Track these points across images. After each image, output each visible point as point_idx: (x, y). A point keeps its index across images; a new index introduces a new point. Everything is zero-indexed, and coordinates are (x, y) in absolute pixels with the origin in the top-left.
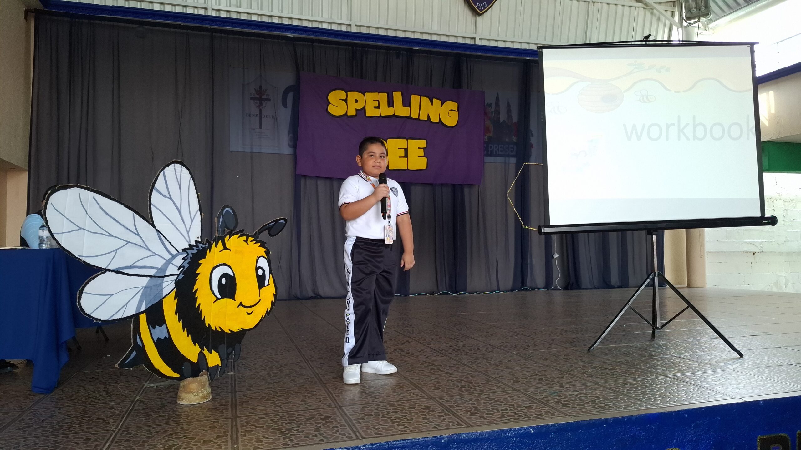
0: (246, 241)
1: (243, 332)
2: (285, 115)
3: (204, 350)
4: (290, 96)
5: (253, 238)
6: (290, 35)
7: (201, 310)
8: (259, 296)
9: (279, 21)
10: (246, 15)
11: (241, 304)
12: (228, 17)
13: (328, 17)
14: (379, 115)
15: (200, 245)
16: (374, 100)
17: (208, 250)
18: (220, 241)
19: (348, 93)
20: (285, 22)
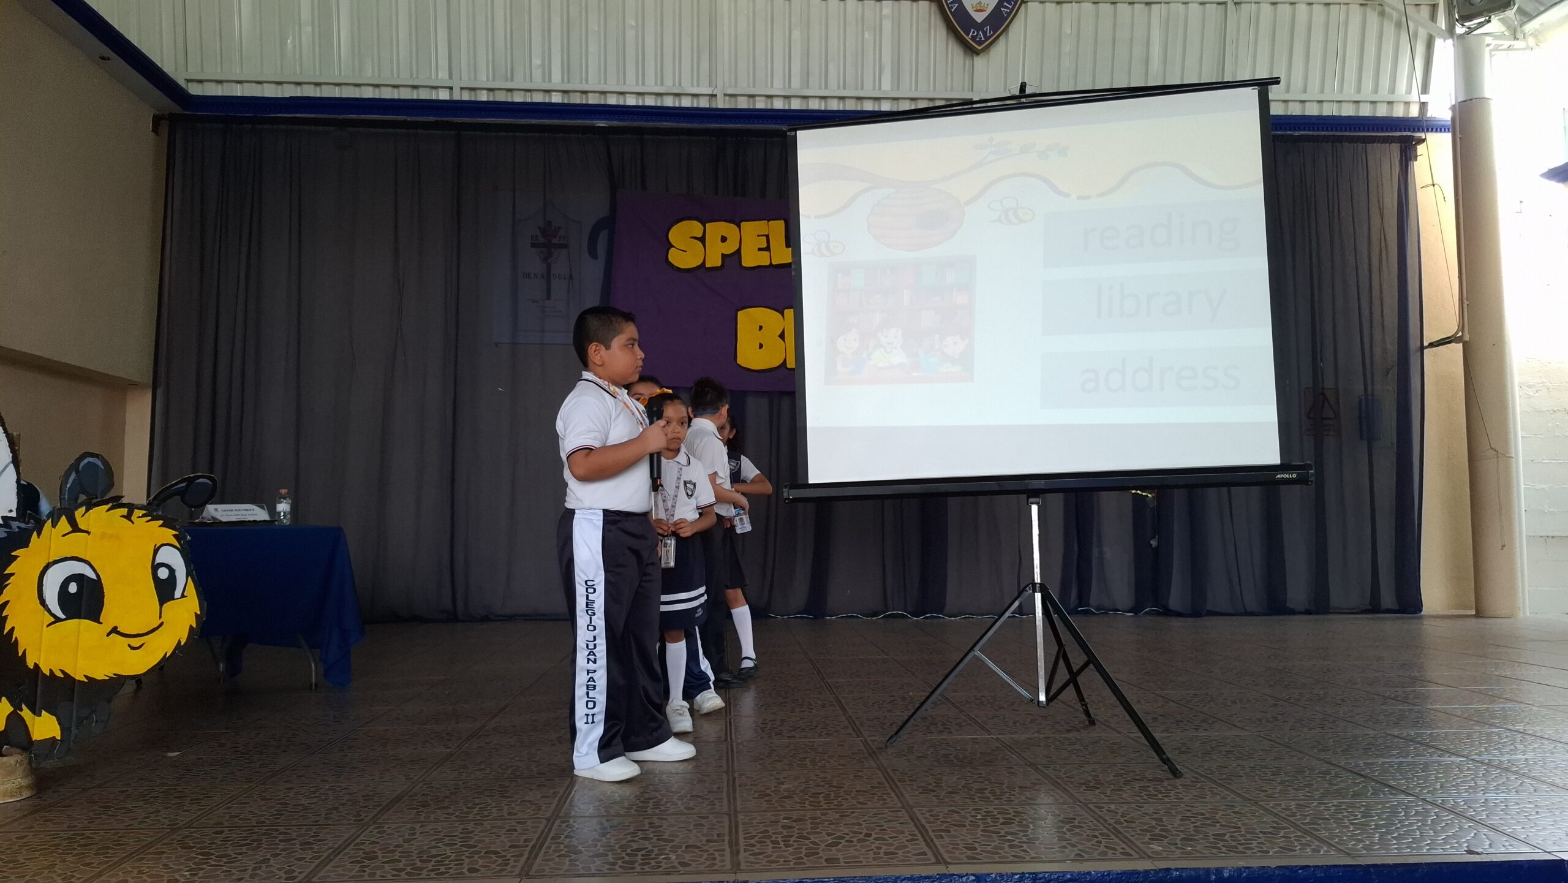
0: (128, 517)
1: (118, 681)
2: (592, 271)
3: (21, 710)
4: (603, 238)
5: (144, 512)
6: (601, 124)
7: (16, 638)
8: (160, 617)
9: (581, 98)
10: (523, 93)
11: (115, 630)
12: (491, 99)
13: (674, 85)
14: (768, 264)
15: (15, 525)
16: (758, 236)
17: (35, 533)
18: (64, 517)
19: (707, 225)
20: (593, 100)
